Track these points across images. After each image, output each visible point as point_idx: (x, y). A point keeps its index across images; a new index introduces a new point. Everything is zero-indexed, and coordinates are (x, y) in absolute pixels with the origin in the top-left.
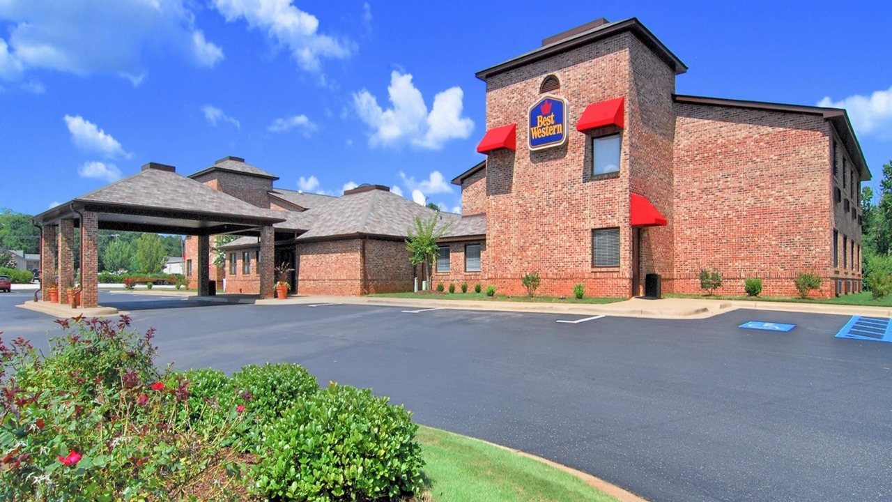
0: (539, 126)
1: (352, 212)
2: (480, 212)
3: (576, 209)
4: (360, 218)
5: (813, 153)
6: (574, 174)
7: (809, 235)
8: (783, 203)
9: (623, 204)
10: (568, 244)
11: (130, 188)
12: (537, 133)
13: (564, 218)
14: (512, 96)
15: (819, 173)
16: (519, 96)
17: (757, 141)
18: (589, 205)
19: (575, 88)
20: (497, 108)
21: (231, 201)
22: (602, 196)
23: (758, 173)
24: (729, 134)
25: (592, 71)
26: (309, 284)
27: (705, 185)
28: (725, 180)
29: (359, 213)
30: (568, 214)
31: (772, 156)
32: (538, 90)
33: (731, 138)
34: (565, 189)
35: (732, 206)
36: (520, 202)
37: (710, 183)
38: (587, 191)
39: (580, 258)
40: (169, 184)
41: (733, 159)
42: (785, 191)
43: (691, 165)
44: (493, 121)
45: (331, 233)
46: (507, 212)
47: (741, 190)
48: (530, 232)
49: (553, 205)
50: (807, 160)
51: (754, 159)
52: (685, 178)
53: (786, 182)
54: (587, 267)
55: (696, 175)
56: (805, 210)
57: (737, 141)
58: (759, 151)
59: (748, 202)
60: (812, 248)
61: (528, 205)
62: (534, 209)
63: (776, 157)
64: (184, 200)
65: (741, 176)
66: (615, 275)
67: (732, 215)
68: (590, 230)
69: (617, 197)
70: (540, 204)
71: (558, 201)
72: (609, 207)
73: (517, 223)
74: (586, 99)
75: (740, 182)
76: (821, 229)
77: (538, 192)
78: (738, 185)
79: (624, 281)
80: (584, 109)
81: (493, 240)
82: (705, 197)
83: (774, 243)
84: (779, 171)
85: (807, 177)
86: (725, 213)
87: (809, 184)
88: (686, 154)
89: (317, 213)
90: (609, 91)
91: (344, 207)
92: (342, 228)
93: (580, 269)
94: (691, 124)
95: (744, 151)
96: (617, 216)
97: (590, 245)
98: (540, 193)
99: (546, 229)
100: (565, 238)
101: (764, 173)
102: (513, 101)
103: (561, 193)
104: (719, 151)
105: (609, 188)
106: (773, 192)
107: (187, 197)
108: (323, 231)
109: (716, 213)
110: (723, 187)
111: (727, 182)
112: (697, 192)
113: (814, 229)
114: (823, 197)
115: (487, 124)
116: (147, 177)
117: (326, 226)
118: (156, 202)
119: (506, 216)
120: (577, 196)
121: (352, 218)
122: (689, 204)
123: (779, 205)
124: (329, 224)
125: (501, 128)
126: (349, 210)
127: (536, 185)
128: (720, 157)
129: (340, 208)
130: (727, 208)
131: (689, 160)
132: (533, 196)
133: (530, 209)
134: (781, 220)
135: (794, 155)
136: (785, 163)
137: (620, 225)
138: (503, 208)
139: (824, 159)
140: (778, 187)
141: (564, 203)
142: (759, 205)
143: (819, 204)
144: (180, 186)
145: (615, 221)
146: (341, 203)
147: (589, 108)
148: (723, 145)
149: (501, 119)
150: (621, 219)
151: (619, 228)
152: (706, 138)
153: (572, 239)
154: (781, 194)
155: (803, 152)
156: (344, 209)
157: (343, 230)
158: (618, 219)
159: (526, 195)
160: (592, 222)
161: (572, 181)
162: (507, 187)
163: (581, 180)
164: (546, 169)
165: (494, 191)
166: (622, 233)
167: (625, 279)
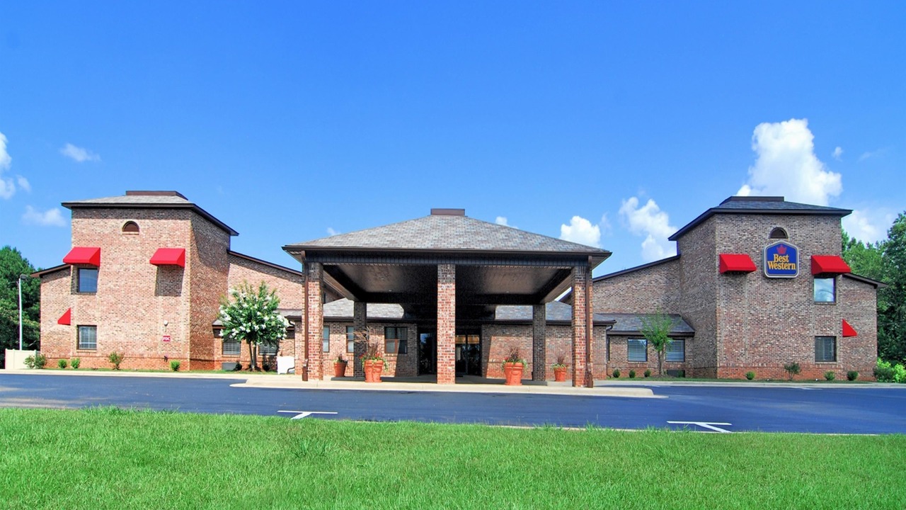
0: (775, 261)
2: (612, 312)
3: (802, 322)
5: (868, 304)
6: (800, 299)
7: (867, 348)
9: (838, 322)
10: (796, 345)
12: (772, 265)
13: (792, 327)
14: (744, 233)
15: (872, 316)
16: (750, 236)
18: (813, 320)
19: (800, 242)
20: (727, 239)
22: (823, 316)
25: (813, 233)
30: (795, 325)
32: (768, 236)
34: (793, 308)
36: (752, 312)
38: (811, 311)
39: (806, 355)
42: (854, 323)
44: (724, 248)
46: (739, 318)
48: (762, 334)
49: (783, 317)
50: (866, 308)
53: (855, 318)
54: (812, 361)
56: (865, 335)
60: (868, 355)
61: (760, 315)
62: (765, 318)
63: (849, 304)
66: (833, 366)
68: (814, 337)
69: (834, 318)
70: (771, 315)
71: (787, 315)
72: (828, 323)
73: (749, 327)
74: (809, 251)
76: (872, 345)
77: (769, 307)
79: (840, 371)
80: (809, 257)
81: (724, 338)
83: (848, 351)
85: (865, 317)
87: (867, 321)
90: (827, 250)
93: (805, 362)
96: (834, 329)
97: (814, 347)
98: (771, 307)
99: (777, 333)
100: (793, 341)
101: (843, 311)
102: (744, 238)
103: (789, 310)
105: (828, 311)
113: (869, 345)
115: (717, 249)
119: (738, 321)
120: (803, 313)
125: (731, 255)
127: (767, 302)
132: (764, 309)
133: (761, 318)
135: (859, 304)
137: (836, 335)
138: (735, 315)
141: (792, 317)
145: (832, 332)
147: (813, 257)
149: (732, 248)
150: (837, 331)
151: (835, 337)
153: (799, 342)
158: (835, 331)
159: (757, 308)
160: (816, 332)
161: (799, 303)
162: (739, 300)
163: (806, 303)
164: (776, 292)
165: (725, 301)
166: (838, 340)
167: (841, 369)
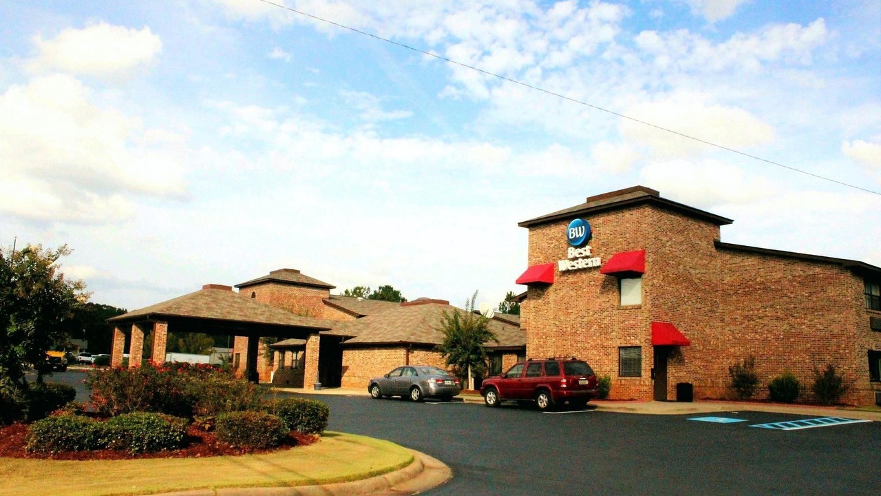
1: (403, 322)
3: (605, 331)
4: (408, 329)
5: (838, 292)
6: (603, 305)
7: (838, 356)
8: (814, 330)
9: (644, 329)
10: (598, 358)
11: (194, 304)
13: (594, 338)
14: (551, 242)
15: (844, 308)
16: (557, 243)
17: (790, 281)
18: (616, 328)
19: (605, 240)
20: (537, 250)
21: (281, 313)
22: (627, 323)
23: (792, 306)
24: (766, 274)
25: (618, 229)
26: (353, 380)
27: (747, 313)
28: (764, 310)
29: (408, 325)
30: (598, 334)
31: (804, 293)
33: (768, 277)
34: (596, 315)
35: (771, 330)
36: (557, 323)
37: (752, 312)
38: (614, 318)
39: (609, 368)
40: (226, 301)
41: (770, 294)
42: (816, 321)
43: (734, 297)
44: (534, 258)
45: (377, 340)
46: (545, 331)
47: (778, 318)
48: (565, 347)
49: (586, 327)
50: (834, 298)
51: (789, 294)
52: (729, 307)
53: (816, 314)
54: (614, 376)
55: (738, 305)
56: (834, 336)
57: (773, 280)
58: (792, 288)
59: (784, 328)
60: (840, 366)
61: (564, 326)
62: (569, 329)
63: (807, 295)
64: (238, 313)
65: (778, 307)
67: (771, 337)
68: (617, 348)
69: (639, 324)
70: (575, 326)
71: (590, 324)
72: (632, 331)
73: (554, 340)
74: (614, 249)
75: (777, 312)
76: (847, 351)
77: (573, 316)
78: (776, 314)
79: (645, 388)
80: (612, 256)
81: (532, 352)
82: (746, 322)
83: (807, 361)
84: (810, 305)
85: (834, 310)
86: (765, 336)
87: (836, 316)
88: (729, 288)
89: (369, 322)
90: (632, 245)
91: (396, 318)
92: (388, 337)
93: (608, 377)
94: (733, 265)
95: (780, 288)
96: (639, 338)
97: (617, 359)
98: (575, 317)
99: (579, 345)
100: (595, 353)
101: (797, 306)
102: (552, 246)
103: (592, 318)
104: (758, 287)
105: (633, 316)
106: (806, 321)
107: (242, 311)
108: (370, 338)
109: (757, 336)
110: (763, 315)
111: (766, 311)
112: (740, 318)
113: (841, 351)
114: (848, 326)
116: (208, 296)
117: (374, 334)
118: (215, 314)
119: (544, 334)
120: (606, 321)
121: (400, 328)
122: (733, 328)
123: (812, 331)
124: (377, 332)
125: (540, 265)
126: (400, 321)
127: (570, 311)
128: (759, 292)
129: (392, 318)
130: (766, 332)
131: (732, 292)
132: (568, 319)
133: (565, 329)
134: (812, 343)
135: (822, 293)
136: (815, 299)
137: (642, 345)
138: (542, 328)
139: (848, 297)
140: (809, 318)
141: (595, 326)
142: (793, 331)
143: (845, 332)
144: (235, 302)
145: (637, 341)
146: (396, 314)
147: (615, 256)
148: (762, 283)
149: (541, 258)
150: (643, 340)
151: (640, 347)
152: (746, 277)
153: (601, 354)
154: (813, 323)
155: (830, 291)
156: (396, 320)
157: (388, 339)
158: (640, 340)
159: (562, 318)
160: (619, 342)
161: (602, 310)
162: (545, 311)
163: (610, 309)
164: (579, 299)
165: (534, 314)
166: (643, 350)
167: (646, 386)
